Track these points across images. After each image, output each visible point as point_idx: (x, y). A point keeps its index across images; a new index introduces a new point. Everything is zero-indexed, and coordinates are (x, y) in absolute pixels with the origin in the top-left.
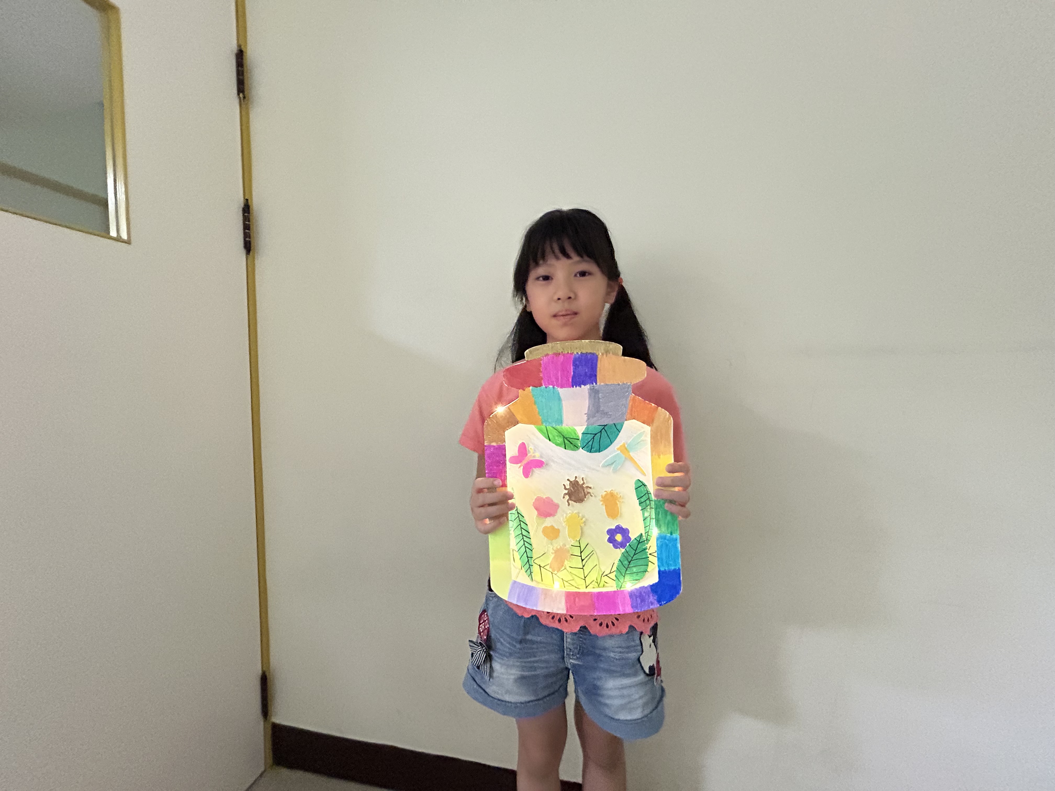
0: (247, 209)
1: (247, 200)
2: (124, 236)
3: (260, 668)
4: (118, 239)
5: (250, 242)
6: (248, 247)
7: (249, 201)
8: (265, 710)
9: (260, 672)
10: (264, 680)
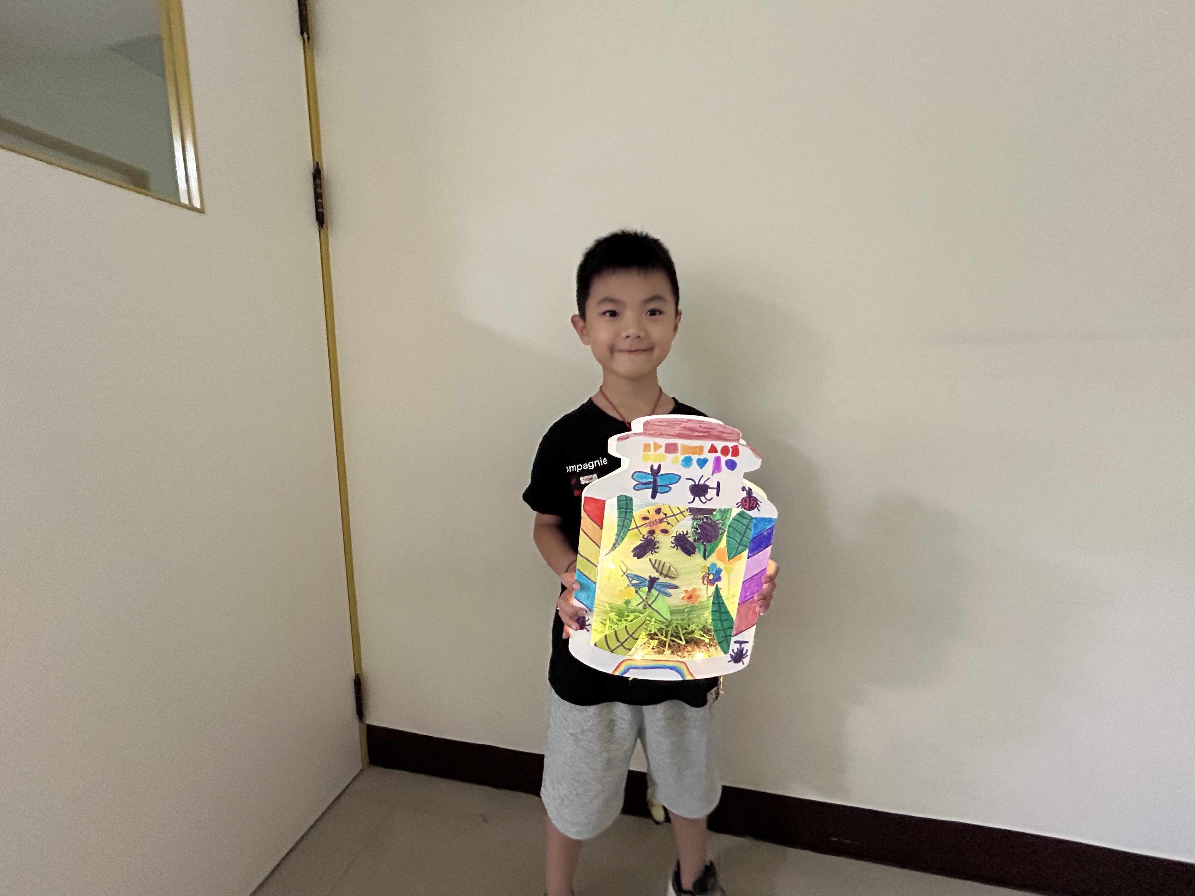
0: (317, 174)
1: (318, 164)
2: (197, 204)
3: (354, 672)
4: (191, 208)
5: (322, 213)
6: (321, 219)
7: (320, 164)
8: (360, 711)
9: (353, 673)
10: (358, 683)
